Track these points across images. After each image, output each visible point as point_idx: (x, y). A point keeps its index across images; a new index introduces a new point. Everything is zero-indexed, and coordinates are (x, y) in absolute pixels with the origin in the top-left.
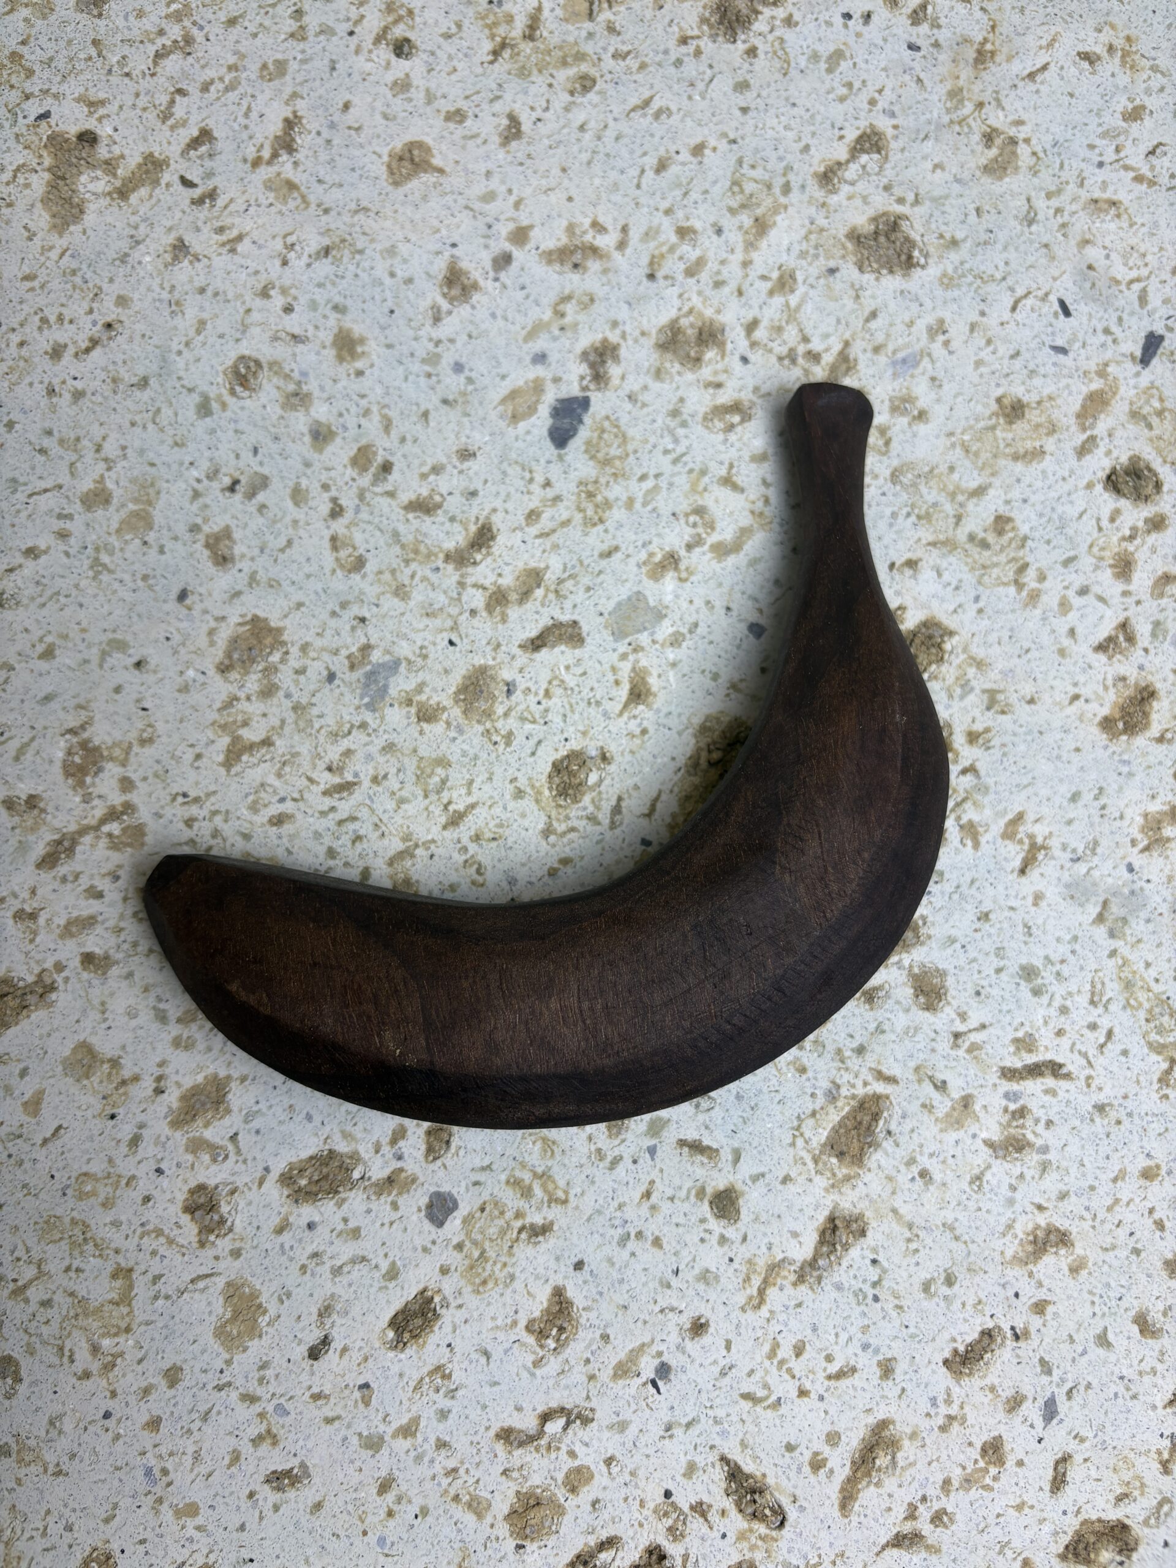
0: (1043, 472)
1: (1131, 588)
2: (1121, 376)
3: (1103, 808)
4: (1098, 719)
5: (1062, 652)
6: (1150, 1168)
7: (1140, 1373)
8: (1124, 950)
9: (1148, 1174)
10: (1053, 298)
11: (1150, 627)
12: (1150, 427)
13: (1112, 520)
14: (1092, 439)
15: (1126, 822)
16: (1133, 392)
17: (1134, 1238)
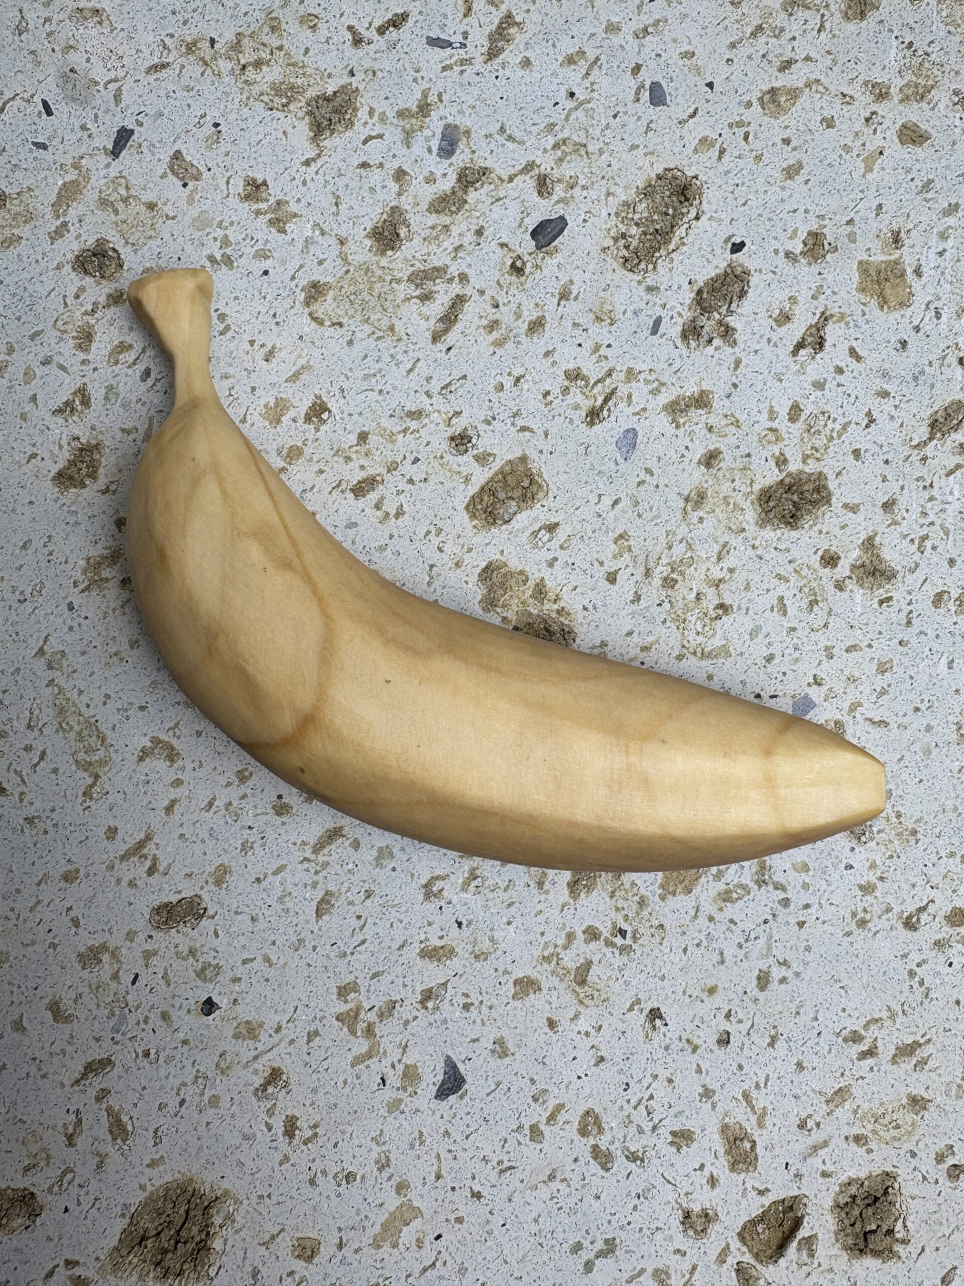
0: (18, 255)
1: (89, 357)
2: (93, 169)
3: (51, 554)
4: (52, 474)
5: (23, 417)
6: (70, 871)
7: (51, 1054)
8: (61, 680)
9: (69, 878)
10: (37, 99)
11: (104, 391)
12: (116, 212)
13: (77, 297)
14: (65, 225)
15: (70, 566)
16: (103, 181)
17: (52, 934)
